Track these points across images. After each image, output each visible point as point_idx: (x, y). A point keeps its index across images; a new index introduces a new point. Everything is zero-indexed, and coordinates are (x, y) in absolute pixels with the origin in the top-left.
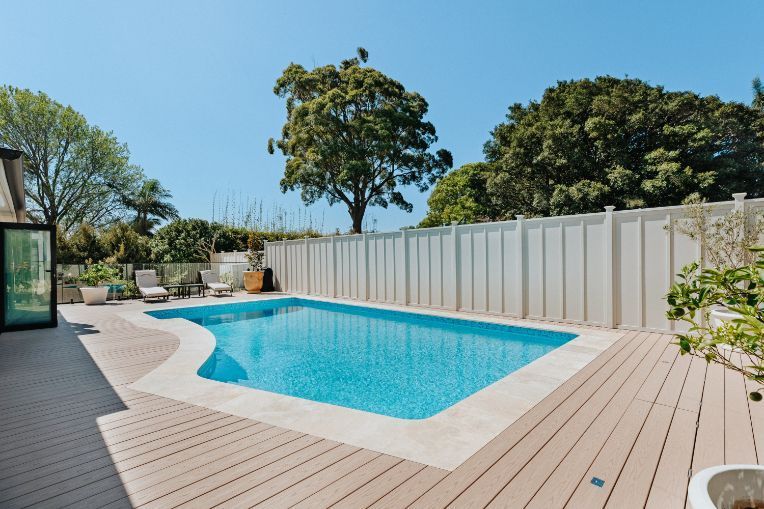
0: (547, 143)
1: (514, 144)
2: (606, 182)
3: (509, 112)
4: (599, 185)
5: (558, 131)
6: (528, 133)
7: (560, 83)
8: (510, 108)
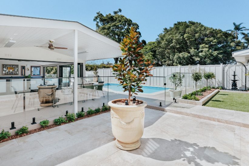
0: (174, 41)
1: (165, 40)
2: (189, 53)
3: (164, 30)
4: (187, 54)
5: (177, 37)
6: (169, 37)
7: (178, 22)
8: (164, 29)
